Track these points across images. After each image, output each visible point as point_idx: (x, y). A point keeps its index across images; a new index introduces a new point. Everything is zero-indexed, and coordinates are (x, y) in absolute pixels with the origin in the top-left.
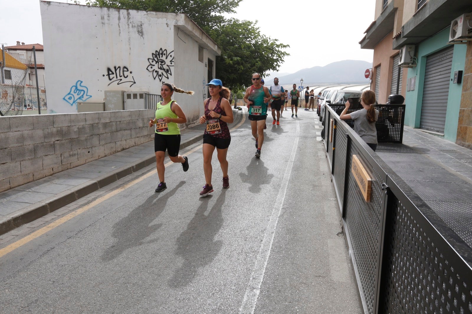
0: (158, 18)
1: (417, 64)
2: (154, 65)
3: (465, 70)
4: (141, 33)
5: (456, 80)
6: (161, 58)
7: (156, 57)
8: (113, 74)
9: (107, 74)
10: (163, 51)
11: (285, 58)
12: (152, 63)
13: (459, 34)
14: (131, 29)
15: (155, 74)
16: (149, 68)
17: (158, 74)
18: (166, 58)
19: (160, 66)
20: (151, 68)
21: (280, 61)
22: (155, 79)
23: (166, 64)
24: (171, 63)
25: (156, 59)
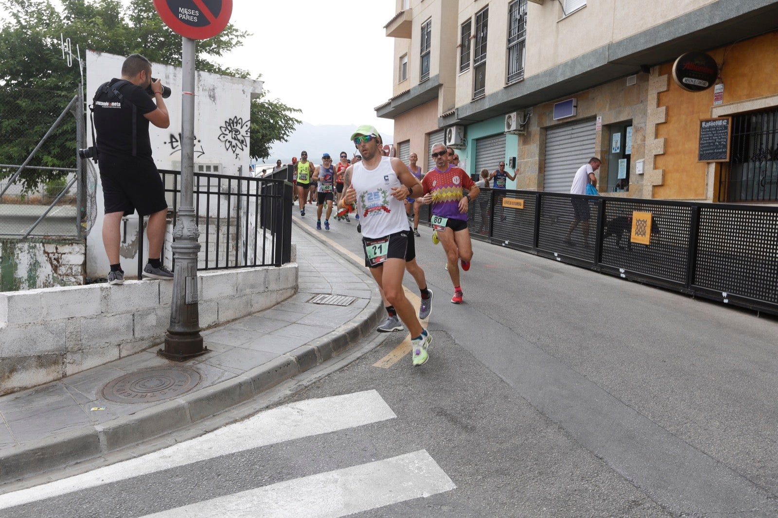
0: (234, 84)
1: (466, 147)
2: (227, 135)
3: (518, 157)
4: (213, 97)
5: (512, 164)
6: (235, 127)
7: (230, 125)
8: (177, 141)
9: (170, 141)
10: (238, 119)
11: (296, 126)
12: (225, 133)
13: (514, 127)
14: (201, 92)
15: (228, 145)
16: (221, 138)
17: (231, 144)
18: (241, 128)
19: (233, 136)
20: (224, 137)
21: (289, 130)
22: (227, 150)
23: (241, 134)
24: (247, 134)
25: (229, 128)
